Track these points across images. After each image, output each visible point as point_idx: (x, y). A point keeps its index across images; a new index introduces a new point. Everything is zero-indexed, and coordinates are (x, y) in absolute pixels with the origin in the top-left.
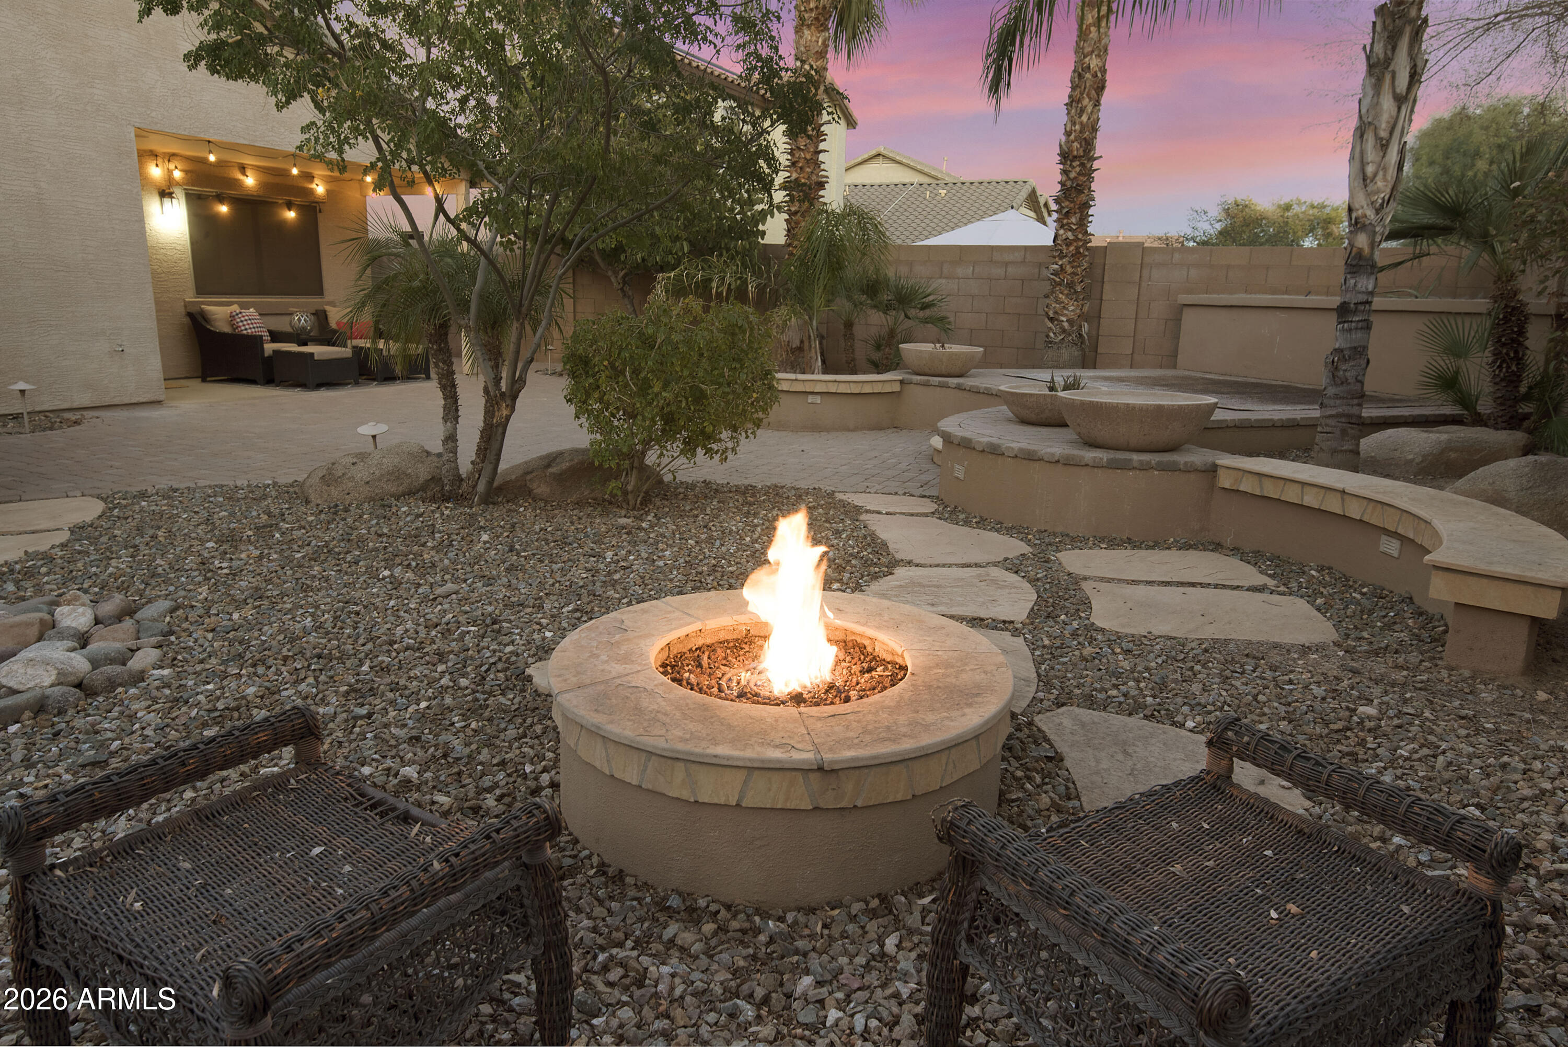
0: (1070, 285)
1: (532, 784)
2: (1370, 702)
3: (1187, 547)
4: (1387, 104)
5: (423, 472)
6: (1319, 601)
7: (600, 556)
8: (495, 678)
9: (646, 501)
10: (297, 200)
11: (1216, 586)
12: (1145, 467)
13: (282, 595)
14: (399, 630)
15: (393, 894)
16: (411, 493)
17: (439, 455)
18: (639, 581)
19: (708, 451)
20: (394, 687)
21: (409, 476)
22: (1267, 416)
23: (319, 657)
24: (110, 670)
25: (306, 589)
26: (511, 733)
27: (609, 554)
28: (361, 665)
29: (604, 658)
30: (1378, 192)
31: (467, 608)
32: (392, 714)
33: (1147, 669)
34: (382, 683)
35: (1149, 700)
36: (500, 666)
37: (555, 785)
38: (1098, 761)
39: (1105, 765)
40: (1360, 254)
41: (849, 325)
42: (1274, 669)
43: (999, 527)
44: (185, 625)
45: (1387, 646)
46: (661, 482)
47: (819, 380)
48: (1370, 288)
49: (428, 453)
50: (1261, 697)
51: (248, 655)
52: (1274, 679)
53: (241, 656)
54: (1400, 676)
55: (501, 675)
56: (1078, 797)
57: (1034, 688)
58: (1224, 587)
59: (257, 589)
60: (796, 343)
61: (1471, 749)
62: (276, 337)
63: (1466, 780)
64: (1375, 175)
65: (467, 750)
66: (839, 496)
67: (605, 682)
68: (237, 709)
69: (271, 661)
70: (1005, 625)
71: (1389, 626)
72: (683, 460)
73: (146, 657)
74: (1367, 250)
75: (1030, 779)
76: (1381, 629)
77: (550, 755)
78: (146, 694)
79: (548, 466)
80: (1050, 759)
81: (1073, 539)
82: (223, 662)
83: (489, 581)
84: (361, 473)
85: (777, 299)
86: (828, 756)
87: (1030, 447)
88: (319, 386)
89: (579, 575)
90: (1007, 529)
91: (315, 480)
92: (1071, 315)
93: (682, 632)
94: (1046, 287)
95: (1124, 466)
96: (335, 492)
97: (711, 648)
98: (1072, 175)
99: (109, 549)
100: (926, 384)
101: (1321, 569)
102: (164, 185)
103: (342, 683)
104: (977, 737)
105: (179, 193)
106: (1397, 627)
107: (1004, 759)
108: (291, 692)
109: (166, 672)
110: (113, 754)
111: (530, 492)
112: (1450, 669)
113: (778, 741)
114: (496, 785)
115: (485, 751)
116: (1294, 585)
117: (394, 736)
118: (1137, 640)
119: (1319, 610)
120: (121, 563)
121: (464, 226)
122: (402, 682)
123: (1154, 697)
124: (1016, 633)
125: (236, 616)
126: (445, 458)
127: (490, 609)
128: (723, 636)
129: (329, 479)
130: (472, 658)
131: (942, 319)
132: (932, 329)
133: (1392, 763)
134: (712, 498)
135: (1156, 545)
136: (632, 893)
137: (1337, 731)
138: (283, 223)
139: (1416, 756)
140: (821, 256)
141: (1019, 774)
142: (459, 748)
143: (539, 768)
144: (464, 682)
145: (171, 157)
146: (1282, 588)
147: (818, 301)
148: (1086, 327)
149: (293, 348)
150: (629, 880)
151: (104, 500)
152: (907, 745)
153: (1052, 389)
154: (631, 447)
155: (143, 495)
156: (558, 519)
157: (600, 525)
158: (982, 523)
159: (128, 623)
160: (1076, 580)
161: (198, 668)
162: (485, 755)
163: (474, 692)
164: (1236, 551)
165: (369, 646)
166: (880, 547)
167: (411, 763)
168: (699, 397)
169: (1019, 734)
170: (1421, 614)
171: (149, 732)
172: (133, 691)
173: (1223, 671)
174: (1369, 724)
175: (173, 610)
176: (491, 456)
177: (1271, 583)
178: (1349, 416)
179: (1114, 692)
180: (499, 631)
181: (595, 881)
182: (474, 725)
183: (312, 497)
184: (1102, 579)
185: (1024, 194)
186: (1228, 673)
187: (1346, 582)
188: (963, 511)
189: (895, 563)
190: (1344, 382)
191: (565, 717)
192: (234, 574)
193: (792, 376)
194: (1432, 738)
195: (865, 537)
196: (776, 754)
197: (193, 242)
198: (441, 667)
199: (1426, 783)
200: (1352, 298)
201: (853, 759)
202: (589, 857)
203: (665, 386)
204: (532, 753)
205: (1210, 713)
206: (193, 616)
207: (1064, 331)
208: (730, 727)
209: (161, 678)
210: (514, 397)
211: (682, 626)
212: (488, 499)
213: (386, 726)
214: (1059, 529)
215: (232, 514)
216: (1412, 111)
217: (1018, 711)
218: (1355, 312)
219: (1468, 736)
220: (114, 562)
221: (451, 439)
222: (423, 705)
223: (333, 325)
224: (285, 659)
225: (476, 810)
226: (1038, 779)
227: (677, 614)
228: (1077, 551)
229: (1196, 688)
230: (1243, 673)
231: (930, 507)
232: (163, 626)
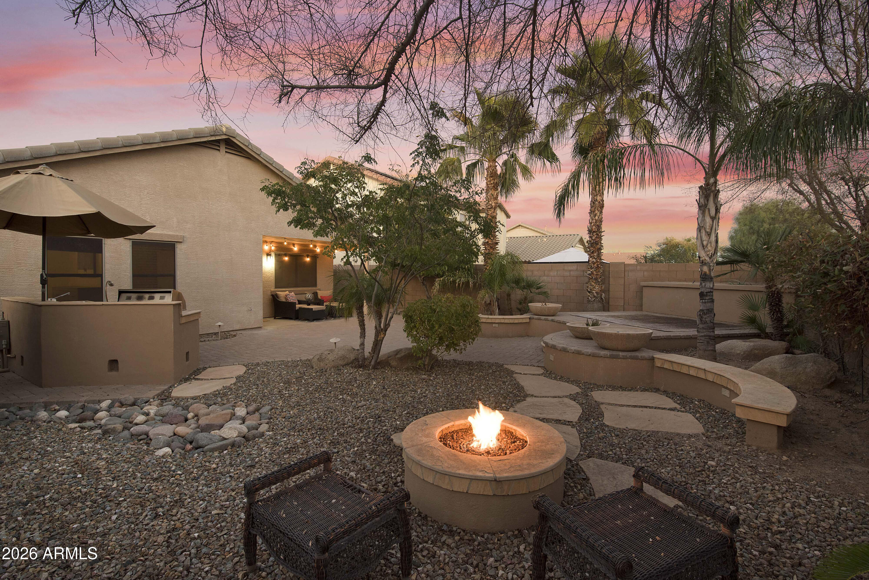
0: (596, 279)
1: (394, 481)
2: (713, 459)
3: (645, 390)
4: (708, 220)
5: (352, 357)
6: (698, 415)
7: (416, 391)
8: (380, 439)
9: (432, 368)
10: (311, 254)
11: (656, 408)
12: (625, 358)
13: (306, 405)
14: (346, 419)
15: (362, 516)
16: (347, 364)
17: (358, 350)
18: (430, 402)
19: (455, 349)
20: (346, 442)
21: (347, 358)
22: (678, 334)
23: (320, 429)
24: (254, 432)
25: (314, 402)
26: (386, 461)
27: (419, 390)
28: (334, 433)
29: (420, 435)
30: (709, 251)
31: (369, 411)
32: (345, 452)
33: (625, 443)
34: (341, 439)
35: (624, 456)
36: (382, 435)
37: (402, 482)
38: (603, 481)
39: (605, 482)
40: (705, 274)
41: (509, 295)
42: (676, 444)
43: (568, 381)
44: (275, 415)
45: (724, 435)
46: (437, 360)
47: (497, 318)
48: (711, 286)
49: (354, 349)
50: (669, 457)
51: (297, 428)
52: (676, 449)
53: (294, 428)
54: (727, 448)
55: (382, 438)
56: (594, 495)
57: (579, 450)
58: (659, 408)
59: (298, 402)
60: (488, 302)
61: (752, 480)
62: (300, 302)
63: (748, 493)
64: (707, 245)
65: (371, 467)
66: (505, 366)
67: (421, 445)
68: (294, 448)
69: (304, 430)
70: (568, 423)
71: (725, 427)
72: (445, 353)
73: (264, 427)
74: (708, 272)
75: (576, 487)
76: (722, 428)
77: (400, 470)
78: (265, 441)
79: (397, 354)
80: (584, 479)
81: (598, 386)
82: (289, 430)
83: (377, 401)
84: (331, 357)
85: (480, 288)
86: (498, 476)
87: (579, 349)
88: (314, 320)
89: (409, 399)
90: (572, 381)
91: (315, 360)
92: (597, 290)
93: (446, 426)
94: (586, 280)
95: (617, 357)
96: (322, 364)
97: (457, 432)
98: (594, 238)
99: (249, 386)
100: (540, 319)
101: (699, 401)
102: (268, 252)
103: (328, 439)
104: (552, 470)
105: (273, 254)
106: (729, 427)
107: (565, 478)
108: (311, 442)
109: (271, 433)
110: (257, 463)
111: (390, 364)
112: (749, 446)
113: (481, 469)
114: (382, 481)
115: (378, 467)
116: (688, 408)
117: (346, 460)
118: (622, 431)
119: (697, 419)
120: (253, 391)
121: (372, 274)
122: (348, 440)
123: (626, 455)
124: (573, 426)
125: (291, 412)
126: (360, 351)
127: (377, 412)
128: (461, 427)
129: (320, 360)
130: (372, 431)
131: (545, 293)
132: (541, 297)
133: (719, 485)
134: (457, 367)
135: (633, 389)
136: (430, 524)
137: (699, 471)
138: (306, 262)
139: (729, 483)
140: (497, 271)
141: (572, 485)
142: (369, 466)
143: (397, 475)
144: (369, 441)
145: (271, 242)
146: (683, 409)
147: (496, 288)
148: (603, 295)
149: (305, 306)
150: (429, 519)
151: (245, 366)
152: (527, 472)
153: (588, 325)
154: (427, 349)
155: (258, 364)
156: (400, 376)
157: (415, 378)
158: (561, 379)
159: (257, 414)
160: (598, 404)
161: (281, 432)
162: (377, 469)
163: (373, 444)
164: (666, 393)
165: (337, 425)
166: (520, 388)
167: (353, 471)
168: (452, 330)
169: (573, 469)
170: (739, 422)
171: (267, 455)
172: (261, 440)
173: (655, 445)
174: (712, 469)
175: (271, 409)
176: (377, 352)
177: (678, 407)
178: (709, 336)
179: (610, 453)
180: (380, 421)
181: (417, 518)
182: (373, 457)
183: (314, 366)
184: (609, 404)
185: (578, 239)
186: (657, 446)
187: (710, 407)
188: (554, 374)
189: (526, 396)
190: (706, 323)
191: (408, 457)
192: (290, 396)
193: (487, 316)
194: (737, 475)
195: (515, 384)
196: (480, 474)
197: (276, 270)
198: (361, 435)
199: (732, 494)
200: (705, 290)
201: (507, 477)
202: (415, 509)
203: (440, 326)
204: (394, 469)
205: (648, 462)
206: (278, 412)
207: (595, 297)
208: (464, 463)
209: (269, 435)
210: (386, 331)
211: (446, 423)
212: (375, 368)
213: (344, 456)
214: (592, 382)
215: (288, 372)
216: (718, 222)
217: (572, 459)
218: (706, 296)
219: (752, 474)
220: (251, 391)
221: (362, 344)
222: (356, 449)
223: (319, 297)
224: (309, 429)
225: (376, 489)
226: (579, 487)
227: (445, 418)
228: (599, 392)
229: (643, 452)
230: (663, 446)
231: (541, 371)
232: (268, 416)
